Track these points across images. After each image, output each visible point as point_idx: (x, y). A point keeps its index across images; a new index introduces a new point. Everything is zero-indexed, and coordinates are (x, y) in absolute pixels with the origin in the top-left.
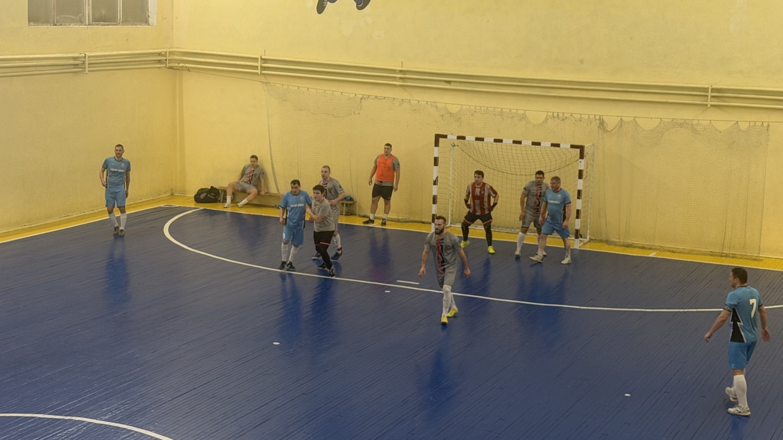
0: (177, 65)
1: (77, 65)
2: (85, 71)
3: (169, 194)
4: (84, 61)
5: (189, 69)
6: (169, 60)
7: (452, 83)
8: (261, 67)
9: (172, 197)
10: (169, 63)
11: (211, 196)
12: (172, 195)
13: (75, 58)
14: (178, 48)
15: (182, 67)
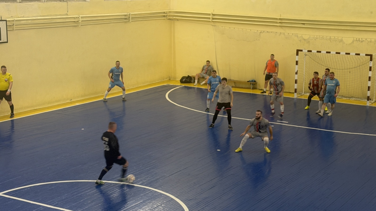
1: (126, 18)
2: (130, 21)
3: (168, 79)
4: (129, 17)
5: (178, 20)
6: (168, 15)
7: (305, 25)
8: (212, 18)
9: (169, 80)
10: (168, 17)
11: (188, 80)
12: (170, 79)
13: (125, 15)
14: (173, 10)
15: (175, 19)
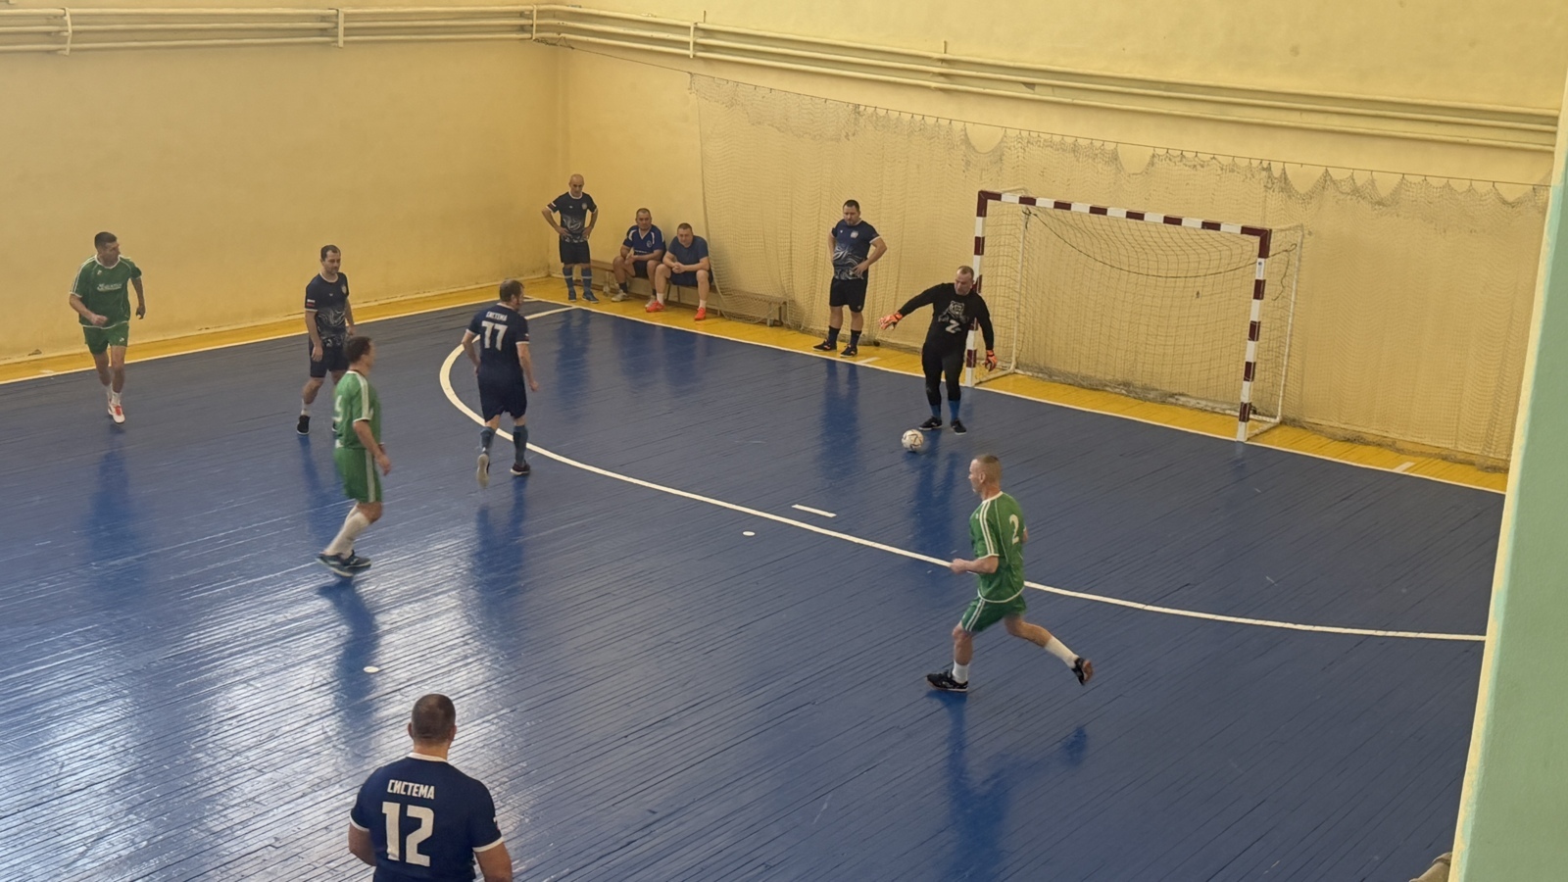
0: (555, 35)
1: (322, 30)
2: (337, 42)
4: (337, 23)
5: (570, 44)
6: (537, 25)
7: (1037, 88)
8: (695, 44)
9: (547, 279)
10: (537, 31)
13: (323, 18)
14: (556, 4)
15: (564, 38)
